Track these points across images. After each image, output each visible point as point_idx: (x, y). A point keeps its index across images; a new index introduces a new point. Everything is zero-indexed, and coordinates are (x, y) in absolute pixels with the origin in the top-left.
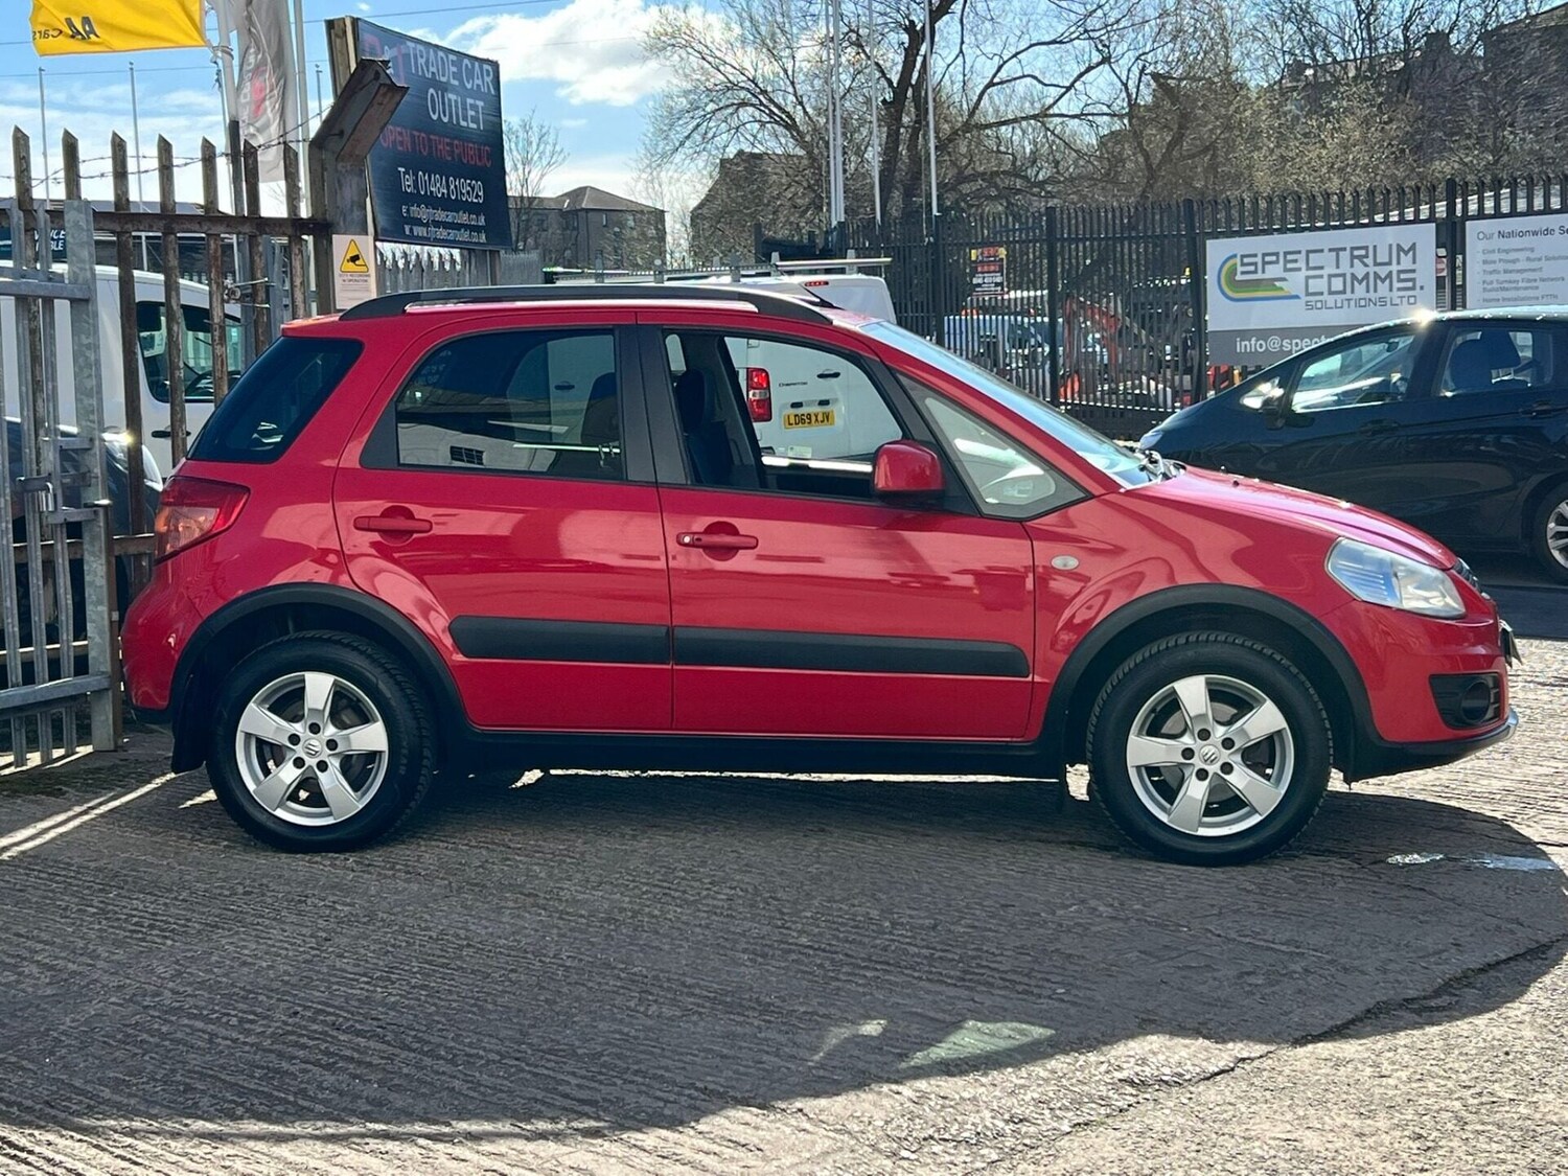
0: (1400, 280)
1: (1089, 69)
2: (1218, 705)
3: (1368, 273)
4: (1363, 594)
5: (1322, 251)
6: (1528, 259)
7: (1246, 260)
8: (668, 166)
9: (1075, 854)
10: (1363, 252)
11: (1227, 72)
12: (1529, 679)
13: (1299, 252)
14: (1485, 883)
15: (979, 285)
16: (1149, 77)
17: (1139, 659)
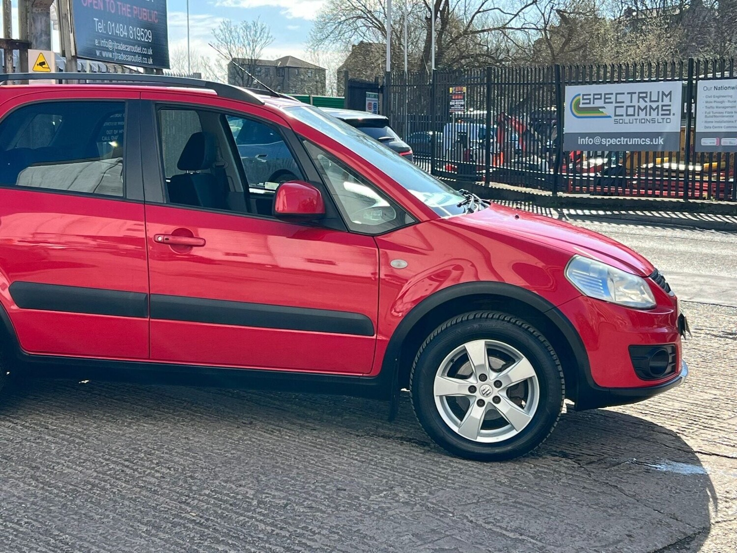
0: (663, 110)
1: (526, 6)
2: (493, 359)
3: (646, 106)
4: (588, 292)
5: (624, 94)
6: (729, 101)
7: (585, 97)
8: (322, 46)
9: (401, 448)
10: (644, 95)
11: (593, 11)
12: (708, 332)
13: (612, 94)
14: (657, 484)
15: (453, 106)
16: (555, 11)
17: (444, 327)
